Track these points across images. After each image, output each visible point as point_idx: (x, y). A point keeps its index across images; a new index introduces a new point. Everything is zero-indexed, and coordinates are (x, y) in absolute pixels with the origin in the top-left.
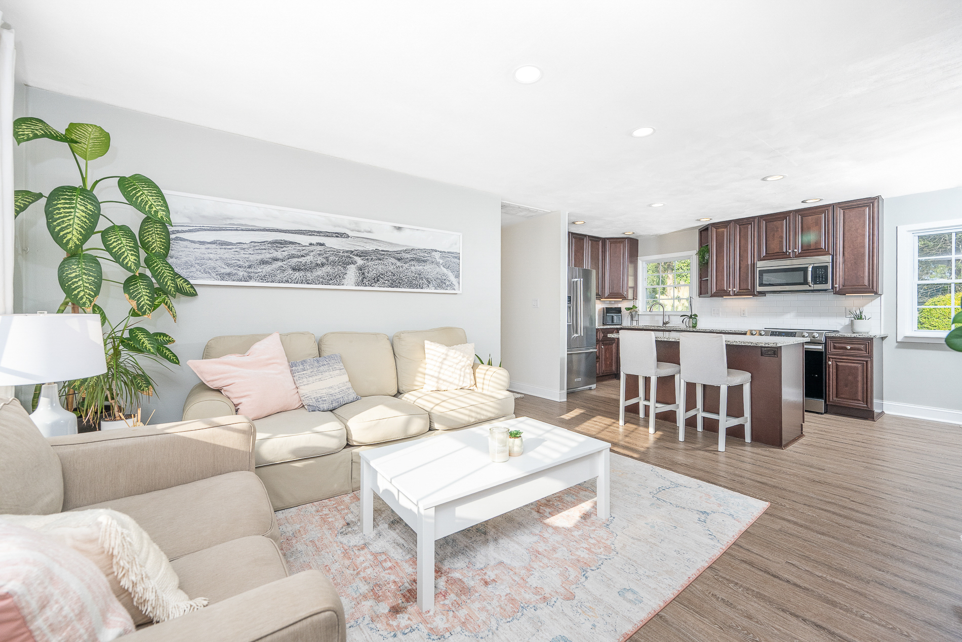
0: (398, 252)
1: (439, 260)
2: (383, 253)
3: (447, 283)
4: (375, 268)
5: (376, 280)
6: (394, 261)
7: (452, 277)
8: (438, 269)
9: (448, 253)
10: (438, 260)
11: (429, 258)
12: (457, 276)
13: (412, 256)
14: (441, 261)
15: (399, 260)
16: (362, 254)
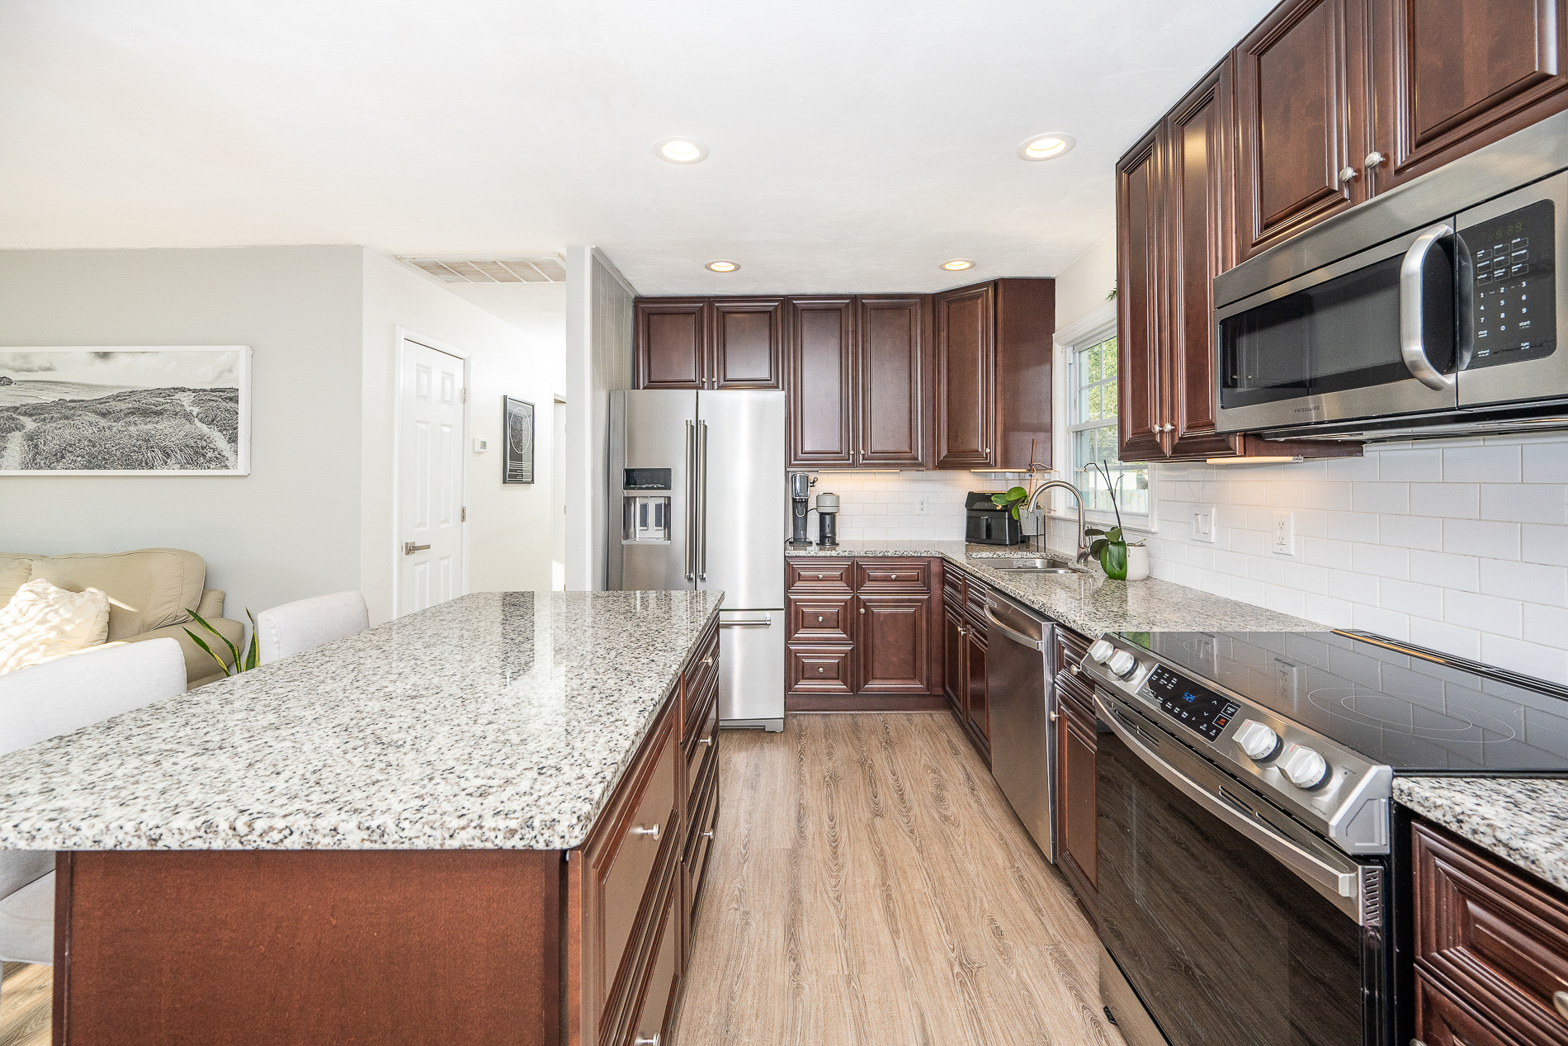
0: (101, 401)
1: (191, 408)
2: (73, 404)
3: (210, 454)
4: (58, 433)
5: (58, 457)
6: (92, 417)
7: (220, 441)
8: (188, 426)
9: (212, 390)
10: (188, 409)
11: (167, 406)
12: (233, 439)
13: (130, 405)
14: (196, 410)
15: (104, 415)
16: (34, 411)
